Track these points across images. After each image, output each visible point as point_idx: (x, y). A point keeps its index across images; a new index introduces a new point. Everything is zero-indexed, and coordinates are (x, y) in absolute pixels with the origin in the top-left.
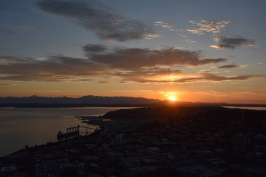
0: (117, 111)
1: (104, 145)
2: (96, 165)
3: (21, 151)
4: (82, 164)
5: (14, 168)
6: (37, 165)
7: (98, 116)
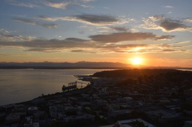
0: (102, 72)
1: (94, 95)
2: (89, 108)
3: (40, 97)
4: (80, 107)
5: (36, 108)
6: (50, 107)
7: (89, 75)
